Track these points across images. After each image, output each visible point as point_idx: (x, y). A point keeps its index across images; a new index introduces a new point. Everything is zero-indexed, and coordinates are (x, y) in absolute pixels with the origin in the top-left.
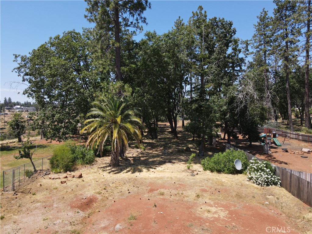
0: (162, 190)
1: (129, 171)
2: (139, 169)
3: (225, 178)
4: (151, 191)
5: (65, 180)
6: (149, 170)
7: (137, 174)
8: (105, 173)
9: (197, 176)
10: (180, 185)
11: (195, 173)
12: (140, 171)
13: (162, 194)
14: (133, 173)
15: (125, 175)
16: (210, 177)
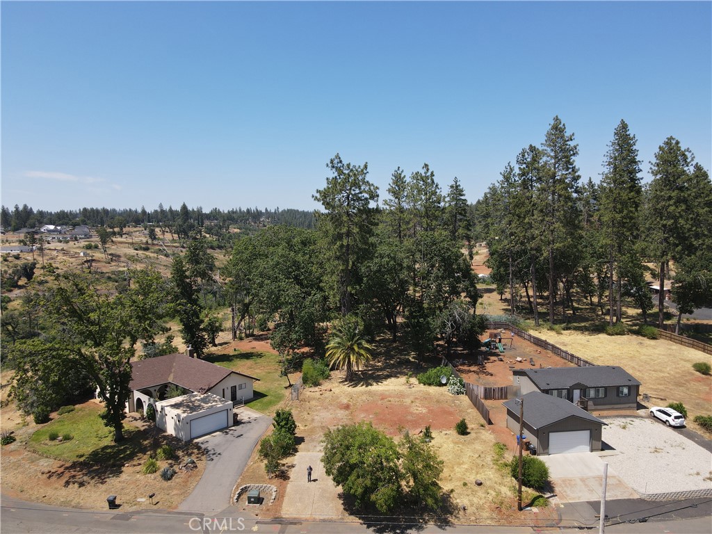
0: (390, 399)
1: (362, 385)
2: (369, 383)
3: (433, 390)
4: (382, 399)
5: (321, 392)
6: (378, 384)
7: (370, 387)
8: (346, 387)
9: (413, 389)
10: (401, 395)
11: (412, 386)
13: (390, 401)
14: (366, 386)
15: (361, 388)
16: (422, 389)
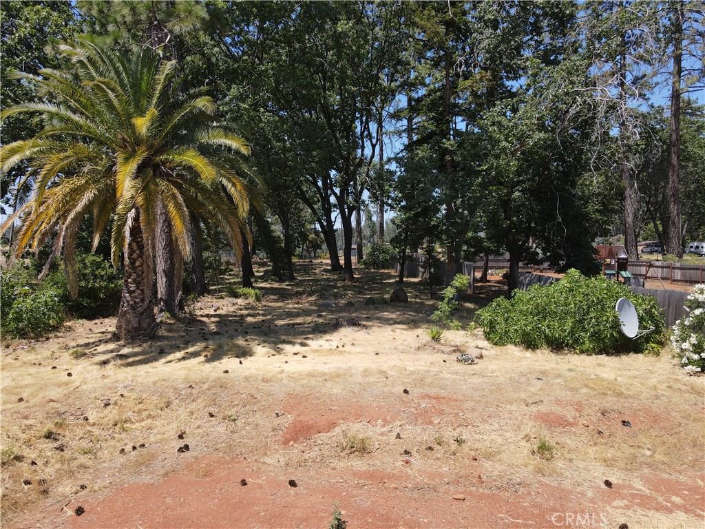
0: (358, 429)
1: (195, 355)
2: (238, 346)
4: (300, 432)
6: (279, 351)
7: (230, 363)
8: (82, 366)
9: (487, 365)
10: (434, 402)
11: (470, 353)
12: (244, 353)
13: (361, 448)
15: (175, 369)
